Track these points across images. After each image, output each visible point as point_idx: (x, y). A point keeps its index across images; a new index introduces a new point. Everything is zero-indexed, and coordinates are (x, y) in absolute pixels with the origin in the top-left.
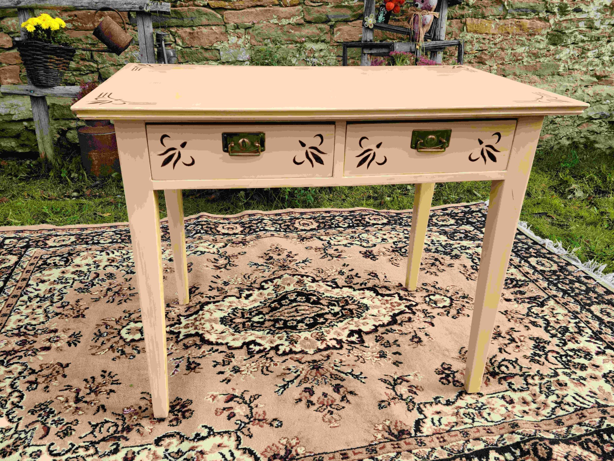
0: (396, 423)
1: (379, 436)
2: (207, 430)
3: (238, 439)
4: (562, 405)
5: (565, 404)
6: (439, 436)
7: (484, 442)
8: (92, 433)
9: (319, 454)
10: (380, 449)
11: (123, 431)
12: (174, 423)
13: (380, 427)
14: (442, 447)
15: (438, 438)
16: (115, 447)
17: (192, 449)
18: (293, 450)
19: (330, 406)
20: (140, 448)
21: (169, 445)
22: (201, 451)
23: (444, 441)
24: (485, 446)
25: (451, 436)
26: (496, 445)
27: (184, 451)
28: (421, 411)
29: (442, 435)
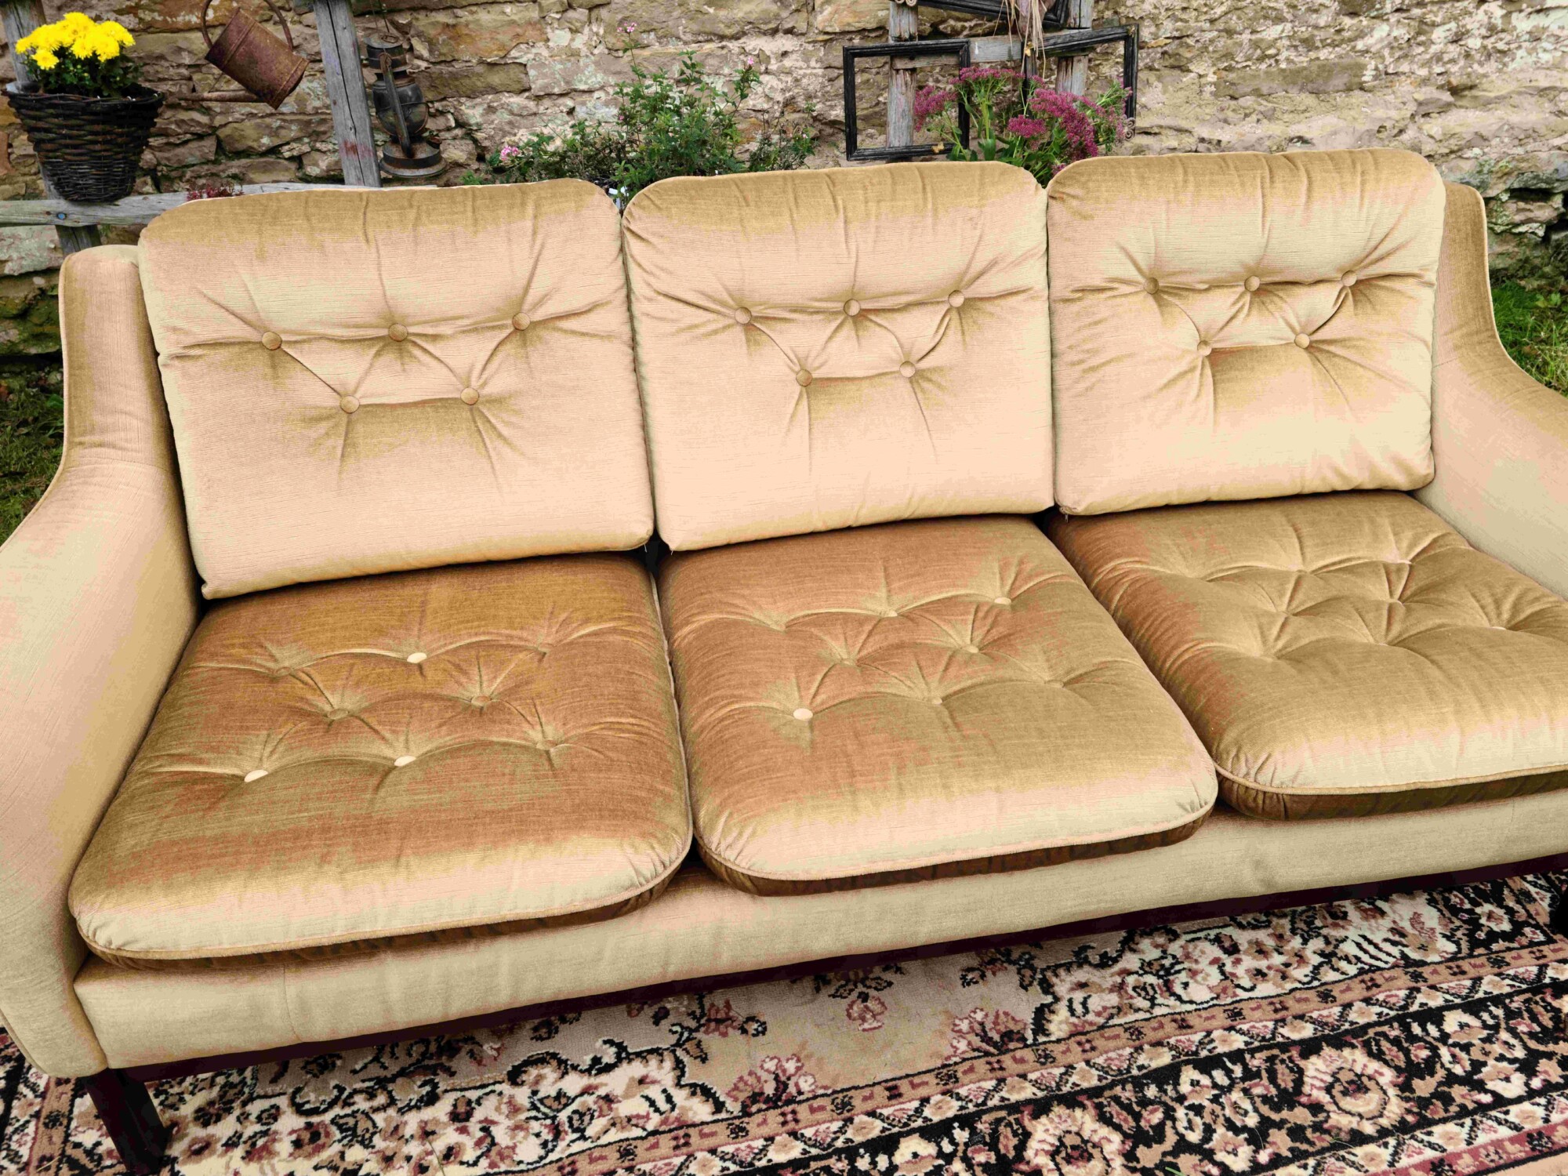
0: (997, 1016)
1: (962, 1046)
2: (614, 1050)
3: (679, 1066)
4: (1334, 960)
5: (1340, 959)
6: (1083, 1038)
7: (1171, 1049)
8: (376, 1059)
9: (843, 1090)
10: (965, 1073)
11: (440, 1055)
12: (543, 1032)
13: (964, 1026)
14: (1088, 1062)
15: (1079, 1043)
16: (428, 1088)
17: (587, 1091)
18: (791, 1084)
19: (863, 982)
20: (480, 1092)
21: (539, 1079)
22: (607, 1096)
23: (1093, 1049)
24: (1174, 1057)
25: (1108, 1039)
26: (1196, 1053)
27: (571, 1093)
28: (1047, 987)
29: (1088, 1036)
